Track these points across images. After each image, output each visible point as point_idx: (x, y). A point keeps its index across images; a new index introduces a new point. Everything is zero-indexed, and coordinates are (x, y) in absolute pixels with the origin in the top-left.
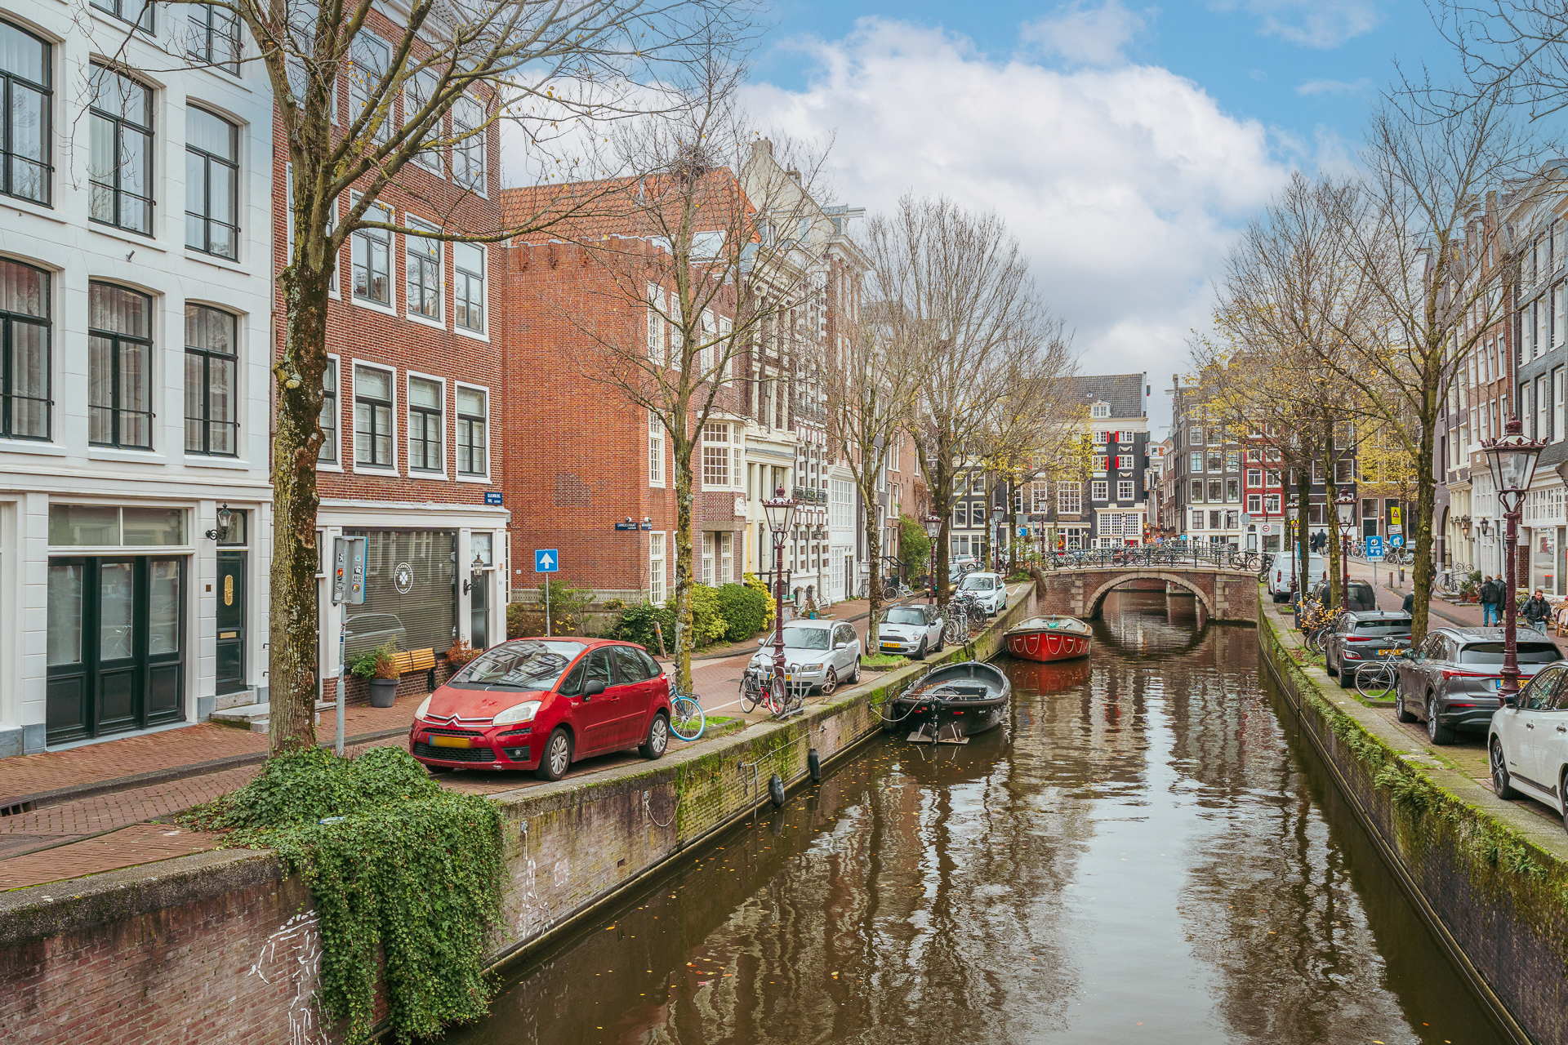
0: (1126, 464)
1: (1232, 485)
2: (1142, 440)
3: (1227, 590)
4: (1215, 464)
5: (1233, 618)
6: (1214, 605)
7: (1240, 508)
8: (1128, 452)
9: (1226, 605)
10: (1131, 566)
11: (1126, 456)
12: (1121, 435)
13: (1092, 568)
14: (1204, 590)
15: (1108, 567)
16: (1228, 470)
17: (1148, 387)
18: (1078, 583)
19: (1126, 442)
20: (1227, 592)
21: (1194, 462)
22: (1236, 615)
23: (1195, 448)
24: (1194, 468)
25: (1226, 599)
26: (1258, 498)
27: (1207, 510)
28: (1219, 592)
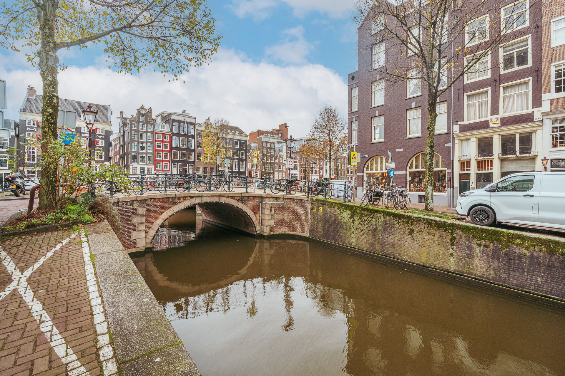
0: (100, 143)
1: (149, 158)
2: (108, 133)
3: (273, 210)
4: (143, 148)
5: (277, 233)
6: (261, 222)
7: (153, 167)
8: (102, 138)
9: (272, 223)
10: (193, 192)
11: (100, 140)
12: (98, 130)
13: (154, 193)
14: (253, 211)
15: (172, 192)
16: (148, 151)
17: (111, 112)
18: (141, 211)
19: (100, 133)
20: (273, 212)
21: (133, 147)
22: (280, 229)
23: (135, 141)
24: (133, 149)
25: (272, 217)
26: (160, 163)
27: (139, 167)
28: (267, 212)
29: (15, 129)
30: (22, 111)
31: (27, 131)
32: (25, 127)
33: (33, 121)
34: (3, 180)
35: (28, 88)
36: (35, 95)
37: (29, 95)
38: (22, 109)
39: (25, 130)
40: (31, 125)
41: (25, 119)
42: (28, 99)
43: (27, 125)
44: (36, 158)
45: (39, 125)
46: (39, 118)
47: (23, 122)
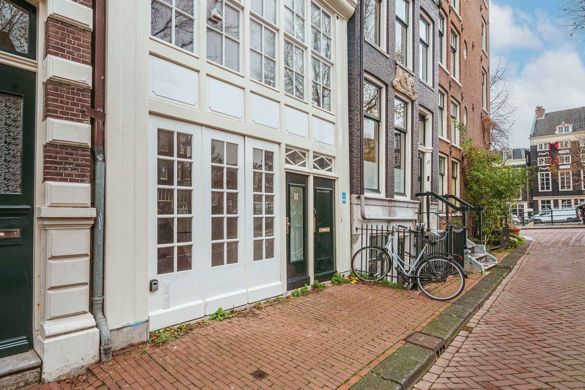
29: (526, 157)
30: (532, 136)
31: (539, 157)
32: (537, 153)
33: (545, 145)
34: (518, 212)
35: (536, 109)
36: (544, 115)
37: (538, 117)
38: (532, 134)
39: (537, 156)
40: (543, 149)
41: (536, 145)
42: (537, 121)
43: (538, 150)
44: (551, 186)
45: (553, 148)
46: (552, 140)
47: (534, 148)
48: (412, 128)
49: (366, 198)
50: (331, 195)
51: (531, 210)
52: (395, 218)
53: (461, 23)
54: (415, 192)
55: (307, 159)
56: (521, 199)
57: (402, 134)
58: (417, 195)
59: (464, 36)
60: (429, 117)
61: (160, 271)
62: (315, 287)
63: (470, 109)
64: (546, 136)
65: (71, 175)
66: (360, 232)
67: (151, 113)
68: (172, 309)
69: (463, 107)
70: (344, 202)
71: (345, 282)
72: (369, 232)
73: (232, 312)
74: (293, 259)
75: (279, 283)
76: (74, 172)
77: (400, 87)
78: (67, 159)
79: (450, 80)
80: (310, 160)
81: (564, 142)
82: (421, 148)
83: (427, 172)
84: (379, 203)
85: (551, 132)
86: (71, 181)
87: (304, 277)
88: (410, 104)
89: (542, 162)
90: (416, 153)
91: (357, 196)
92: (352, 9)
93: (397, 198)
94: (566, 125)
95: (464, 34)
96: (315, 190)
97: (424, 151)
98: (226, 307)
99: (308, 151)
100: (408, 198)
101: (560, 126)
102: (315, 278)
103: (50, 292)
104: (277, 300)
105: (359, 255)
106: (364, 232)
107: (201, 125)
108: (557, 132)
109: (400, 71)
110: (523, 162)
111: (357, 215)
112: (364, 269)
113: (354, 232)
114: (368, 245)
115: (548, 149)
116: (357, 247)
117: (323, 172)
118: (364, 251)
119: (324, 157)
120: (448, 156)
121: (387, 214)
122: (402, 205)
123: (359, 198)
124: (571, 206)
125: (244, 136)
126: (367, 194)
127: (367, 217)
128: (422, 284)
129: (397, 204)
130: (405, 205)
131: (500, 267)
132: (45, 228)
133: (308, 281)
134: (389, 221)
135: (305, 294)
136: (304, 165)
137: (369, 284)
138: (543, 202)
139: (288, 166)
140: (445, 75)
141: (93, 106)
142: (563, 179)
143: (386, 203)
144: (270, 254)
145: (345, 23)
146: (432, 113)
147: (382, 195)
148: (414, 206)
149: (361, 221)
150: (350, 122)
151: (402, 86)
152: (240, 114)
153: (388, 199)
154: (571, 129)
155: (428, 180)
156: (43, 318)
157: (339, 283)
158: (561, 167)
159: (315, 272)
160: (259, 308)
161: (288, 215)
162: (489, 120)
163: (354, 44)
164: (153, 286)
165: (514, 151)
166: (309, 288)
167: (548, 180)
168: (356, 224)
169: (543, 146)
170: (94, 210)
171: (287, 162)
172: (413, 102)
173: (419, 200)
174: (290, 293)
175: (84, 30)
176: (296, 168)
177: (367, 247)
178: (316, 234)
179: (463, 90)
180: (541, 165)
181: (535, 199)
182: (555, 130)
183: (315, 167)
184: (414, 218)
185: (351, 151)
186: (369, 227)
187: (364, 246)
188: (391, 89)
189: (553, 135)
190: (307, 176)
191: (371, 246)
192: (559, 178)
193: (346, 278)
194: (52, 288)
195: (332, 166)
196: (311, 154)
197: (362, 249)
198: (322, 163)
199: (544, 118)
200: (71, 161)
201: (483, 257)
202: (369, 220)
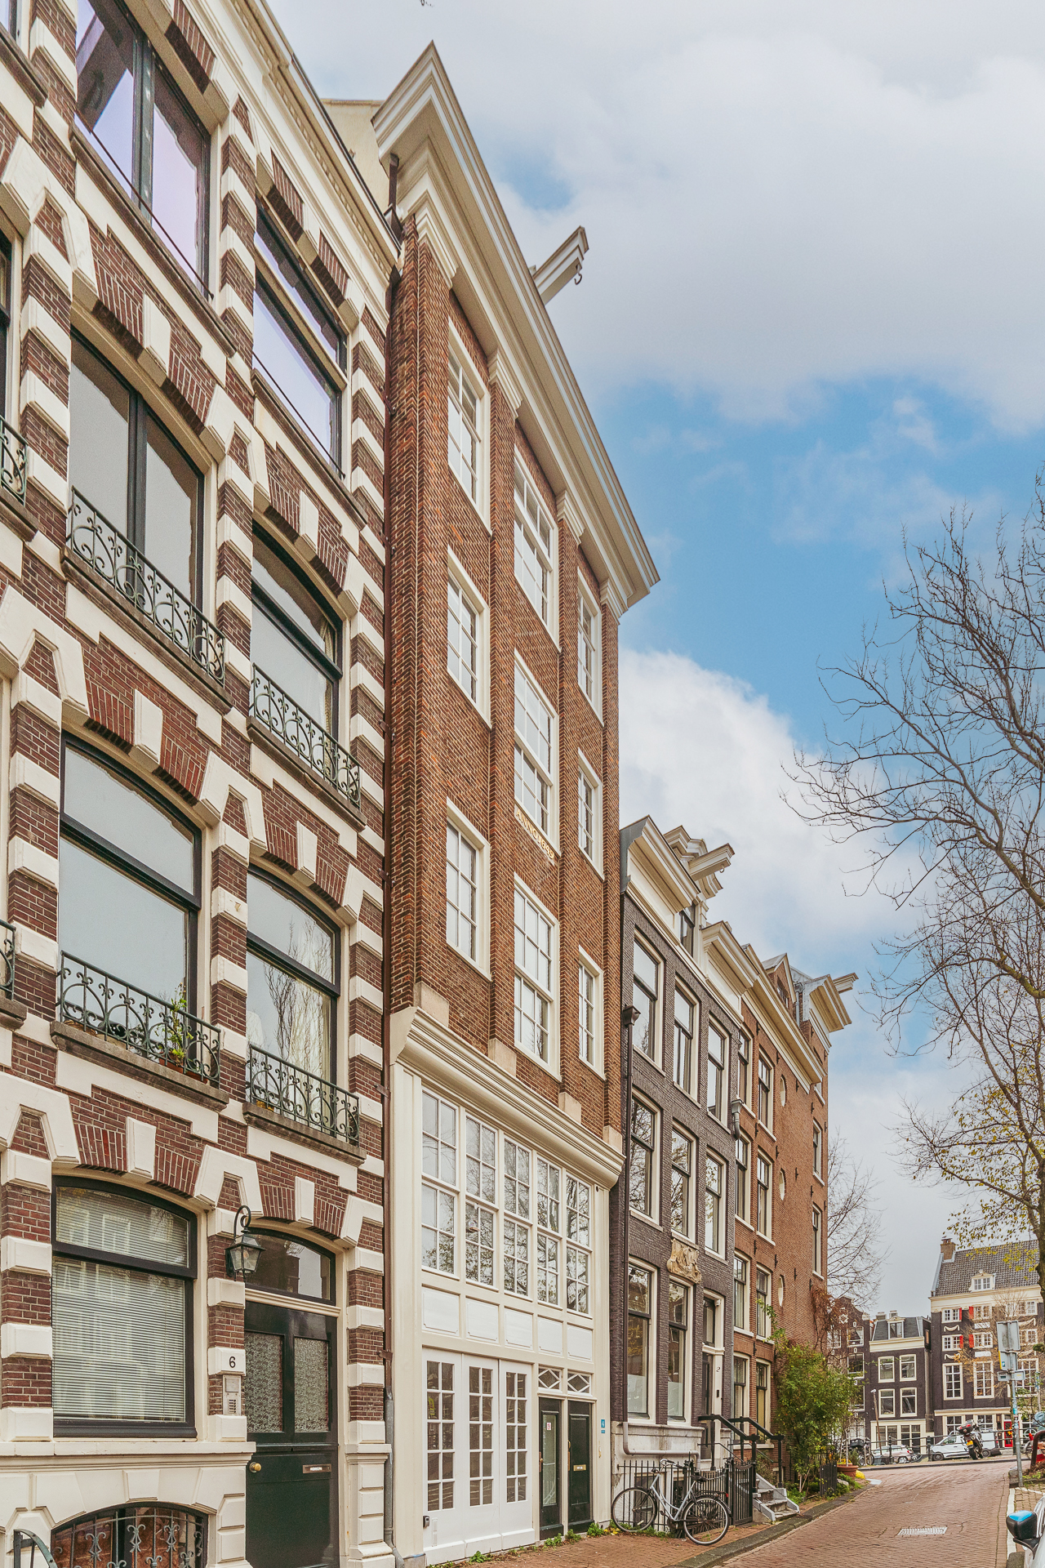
29: (925, 1335)
30: (935, 1294)
31: (945, 1333)
32: (942, 1326)
33: (954, 1311)
35: (943, 1243)
36: (954, 1254)
37: (944, 1258)
38: (935, 1290)
39: (942, 1332)
40: (951, 1321)
41: (940, 1310)
42: (943, 1266)
43: (944, 1321)
44: (961, 1389)
45: (966, 1317)
46: (964, 1302)
47: (937, 1316)
48: (694, 1323)
49: (630, 1426)
50: (588, 1421)
51: (932, 1435)
52: (668, 1452)
53: (776, 1144)
54: (697, 1415)
55: (560, 1379)
56: (915, 1415)
57: (681, 1332)
58: (700, 1419)
59: (781, 1163)
60: (720, 1302)
61: (430, 1509)
62: (569, 1538)
63: (789, 1277)
64: (955, 1295)
65: (371, 1414)
66: (622, 1469)
67: (423, 1346)
68: (439, 1547)
69: (777, 1275)
70: (603, 1432)
71: (604, 1534)
72: (633, 1470)
73: (489, 1556)
74: (545, 1504)
75: (531, 1530)
76: (374, 1411)
77: (677, 1269)
78: (369, 1399)
79: (755, 1238)
80: (564, 1380)
81: (982, 1309)
82: (706, 1349)
83: (717, 1385)
84: (646, 1431)
85: (962, 1288)
86: (372, 1419)
87: (556, 1526)
88: (692, 1288)
89: (950, 1344)
90: (700, 1359)
91: (618, 1423)
92: (615, 1177)
93: (671, 1423)
94: (987, 1276)
95: (780, 1160)
96: (569, 1417)
97: (713, 1353)
98: (484, 1551)
99: (562, 1369)
100: (687, 1424)
101: (977, 1277)
102: (570, 1527)
103: (361, 1520)
104: (530, 1549)
105: (620, 1500)
106: (627, 1469)
107: (461, 1353)
108: (972, 1288)
109: (677, 1247)
110: (919, 1343)
111: (619, 1449)
112: (626, 1519)
113: (615, 1471)
114: (632, 1486)
115: (958, 1320)
116: (618, 1489)
117: (578, 1395)
118: (627, 1494)
119: (579, 1375)
120: (750, 1356)
121: (658, 1447)
122: (678, 1433)
123: (621, 1426)
124: (991, 1426)
125: (498, 1359)
126: (632, 1421)
127: (631, 1451)
128: (690, 1531)
129: (671, 1433)
130: (683, 1433)
131: (800, 1517)
132: (355, 1463)
133: (561, 1529)
134: (660, 1456)
135: (559, 1544)
136: (557, 1387)
137: (632, 1535)
138: (950, 1420)
139: (542, 1390)
140: (747, 1233)
141: (384, 1348)
142: (979, 1377)
143: (657, 1432)
144: (522, 1496)
145: (606, 1193)
146: (725, 1297)
147: (652, 1422)
148: (695, 1434)
149: (623, 1457)
150: (611, 1326)
151: (679, 1266)
152: (495, 1335)
153: (659, 1425)
154: (992, 1284)
155: (718, 1396)
156: (355, 1542)
157: (597, 1535)
158: (977, 1354)
159: (569, 1521)
160: (514, 1554)
161: (541, 1450)
162: (825, 1291)
163: (617, 1222)
164: (426, 1521)
165: (906, 1320)
166: (563, 1539)
167: (957, 1378)
168: (618, 1461)
169: (951, 1313)
170: (389, 1446)
171: (540, 1385)
172: (695, 1285)
173: (703, 1425)
174: (542, 1542)
175: (378, 1276)
176: (549, 1391)
177: (630, 1489)
178: (571, 1472)
179: (778, 1250)
180: (948, 1350)
181: (937, 1413)
182: (970, 1284)
183: (569, 1389)
184: (695, 1452)
185: (612, 1364)
186: (633, 1464)
187: (627, 1487)
188: (663, 1273)
189: (967, 1294)
190: (561, 1401)
191: (636, 1487)
192: (975, 1377)
193: (605, 1529)
194: (363, 1516)
195: (590, 1385)
196: (565, 1373)
197: (625, 1491)
198: (578, 1382)
199: (953, 1260)
200: (371, 1401)
201: (781, 1504)
202: (633, 1454)
